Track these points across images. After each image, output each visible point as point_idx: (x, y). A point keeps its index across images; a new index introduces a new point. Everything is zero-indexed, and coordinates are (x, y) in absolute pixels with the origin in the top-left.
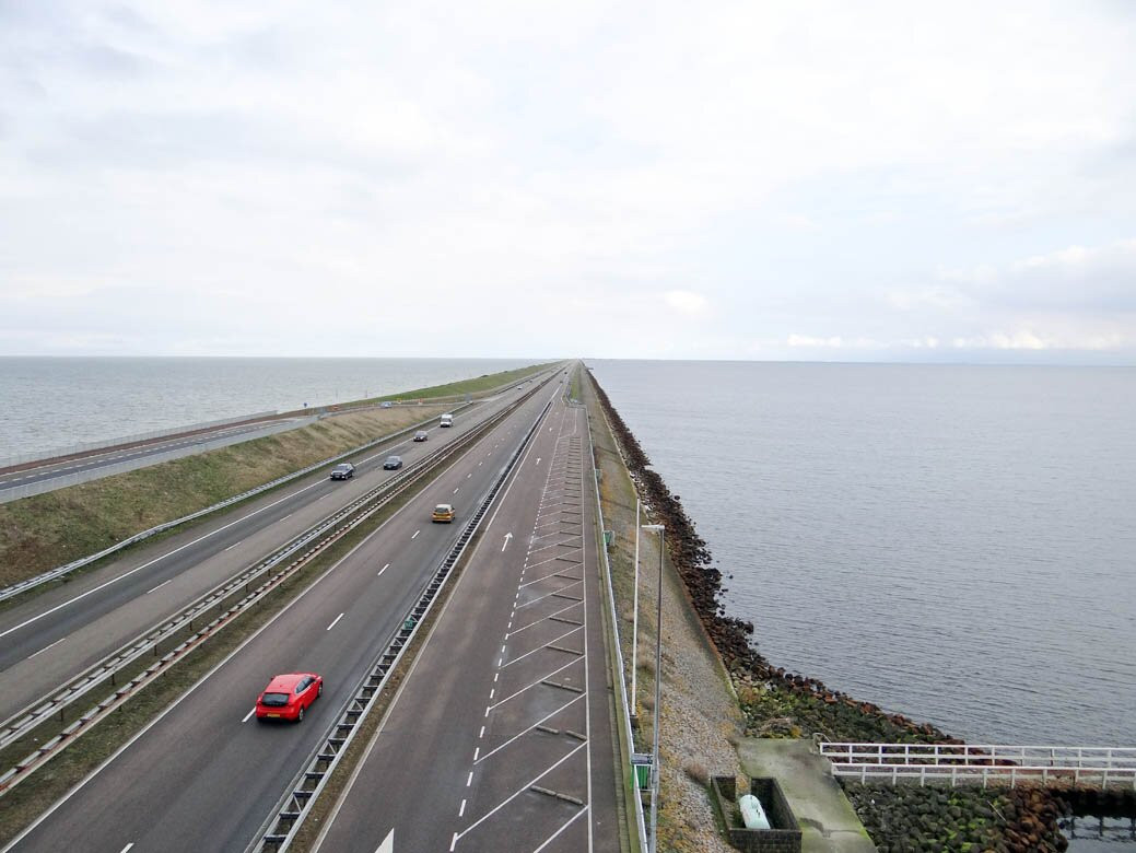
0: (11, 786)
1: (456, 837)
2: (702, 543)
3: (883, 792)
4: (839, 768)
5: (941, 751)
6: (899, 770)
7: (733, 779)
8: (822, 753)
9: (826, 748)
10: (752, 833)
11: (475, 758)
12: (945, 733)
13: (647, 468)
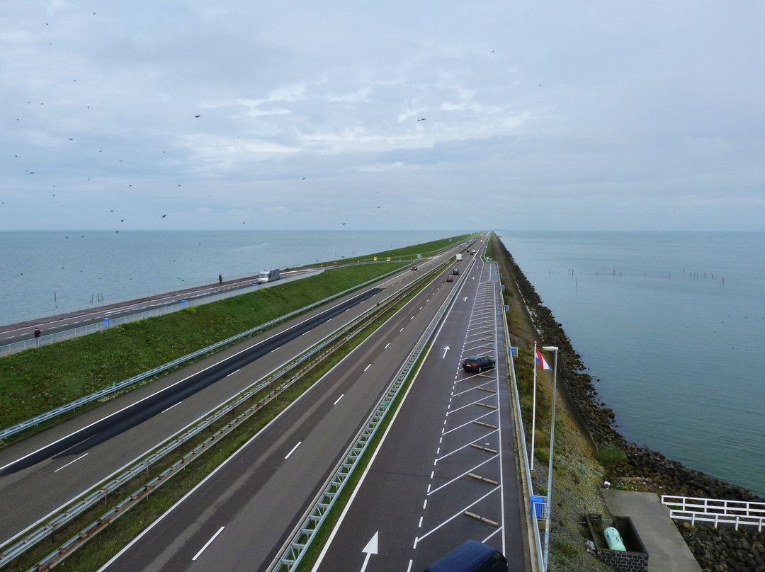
0: (156, 488)
1: (417, 540)
2: (578, 356)
3: (707, 532)
4: (675, 514)
5: (751, 506)
6: (720, 518)
7: (600, 517)
8: (663, 502)
9: (666, 500)
10: (613, 553)
11: (428, 491)
12: (754, 494)
13: (540, 304)
